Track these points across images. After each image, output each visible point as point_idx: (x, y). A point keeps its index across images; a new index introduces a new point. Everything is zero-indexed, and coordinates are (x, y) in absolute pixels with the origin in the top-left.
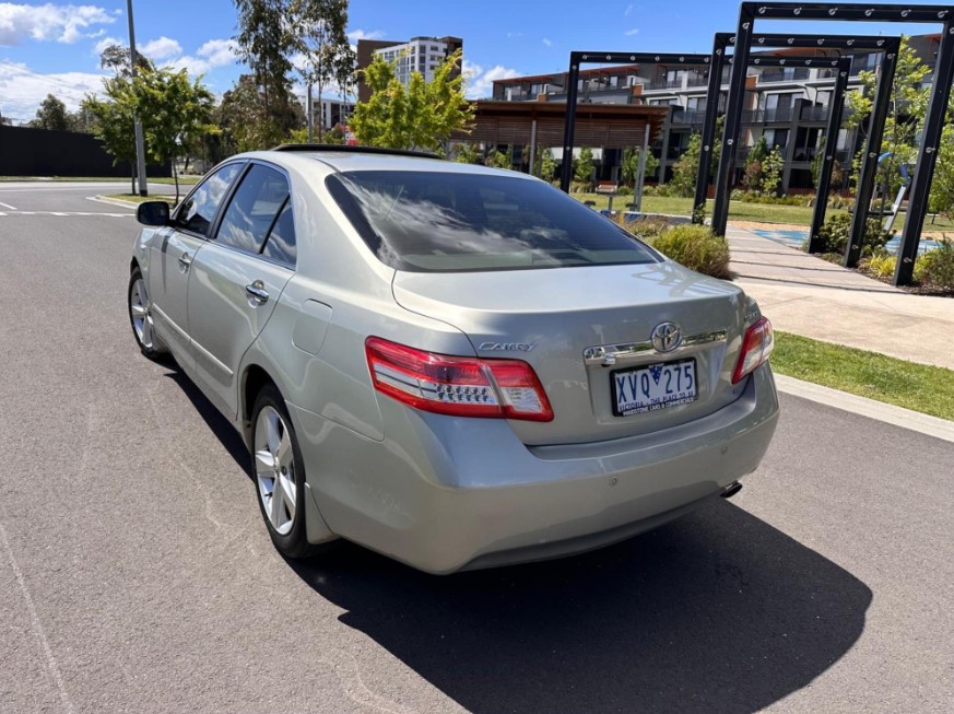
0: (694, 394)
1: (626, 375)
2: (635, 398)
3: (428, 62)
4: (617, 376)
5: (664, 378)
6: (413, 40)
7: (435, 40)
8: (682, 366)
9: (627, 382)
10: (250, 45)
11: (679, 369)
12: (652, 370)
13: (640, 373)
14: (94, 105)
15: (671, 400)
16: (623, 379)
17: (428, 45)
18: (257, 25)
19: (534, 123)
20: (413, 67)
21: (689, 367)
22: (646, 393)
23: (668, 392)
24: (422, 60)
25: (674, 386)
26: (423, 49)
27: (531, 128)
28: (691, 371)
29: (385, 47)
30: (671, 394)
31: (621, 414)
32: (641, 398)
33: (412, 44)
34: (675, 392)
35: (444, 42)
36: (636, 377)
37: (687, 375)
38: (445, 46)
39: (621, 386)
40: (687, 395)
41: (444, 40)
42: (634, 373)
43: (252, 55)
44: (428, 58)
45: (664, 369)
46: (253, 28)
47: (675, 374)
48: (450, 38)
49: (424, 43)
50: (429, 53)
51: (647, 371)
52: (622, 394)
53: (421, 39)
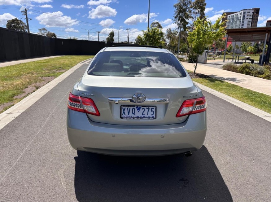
0: (154, 117)
1: (126, 107)
2: (129, 114)
3: (246, 17)
4: (122, 107)
5: (141, 111)
6: (241, 11)
7: (250, 10)
8: (150, 108)
9: (126, 110)
10: (178, 18)
11: (149, 109)
12: (137, 107)
13: (132, 108)
14: (140, 38)
15: (143, 117)
16: (125, 108)
17: (246, 11)
18: (180, 13)
19: (267, 34)
20: (240, 19)
21: (153, 109)
22: (134, 114)
23: (142, 115)
24: (244, 16)
25: (145, 113)
26: (244, 13)
27: (265, 36)
28: (154, 110)
29: (231, 14)
30: (144, 116)
31: (122, 118)
32: (131, 114)
33: (241, 12)
34: (146, 115)
35: (253, 10)
36: (130, 108)
37: (152, 111)
38: (253, 11)
39: (124, 110)
40: (151, 117)
41: (252, 9)
42: (130, 107)
43: (178, 21)
44: (246, 16)
45: (142, 108)
46: (179, 14)
47: (146, 110)
48: (255, 8)
49: (245, 11)
50: (246, 14)
51: (135, 107)
52: (124, 112)
53: (244, 10)
